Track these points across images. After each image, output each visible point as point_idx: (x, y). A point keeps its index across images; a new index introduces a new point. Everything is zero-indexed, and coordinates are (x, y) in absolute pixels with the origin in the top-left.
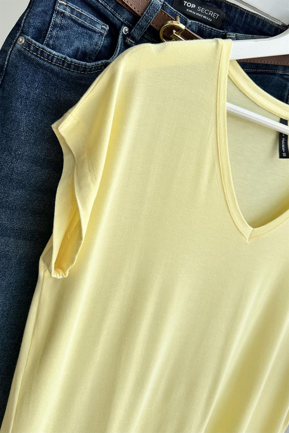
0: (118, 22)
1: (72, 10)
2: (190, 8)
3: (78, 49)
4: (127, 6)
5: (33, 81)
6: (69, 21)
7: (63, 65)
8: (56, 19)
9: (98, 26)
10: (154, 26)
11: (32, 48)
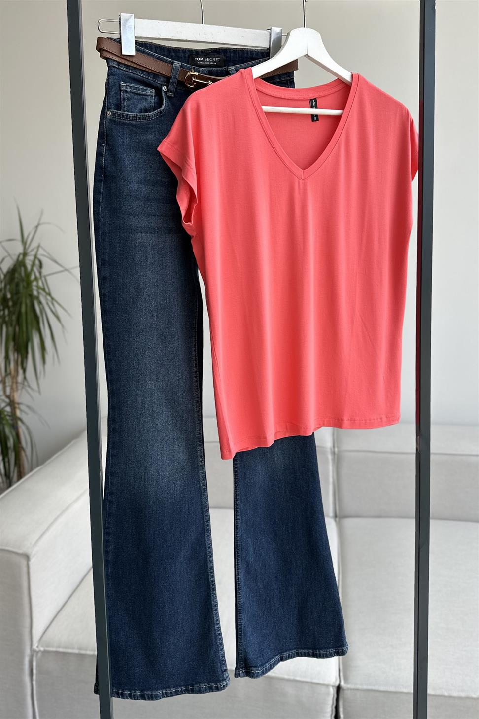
0: (158, 85)
1: (131, 87)
2: (200, 61)
3: (141, 107)
4: (160, 73)
5: (124, 134)
6: (131, 94)
7: (136, 119)
8: (123, 95)
9: (147, 91)
10: (180, 79)
11: (117, 116)
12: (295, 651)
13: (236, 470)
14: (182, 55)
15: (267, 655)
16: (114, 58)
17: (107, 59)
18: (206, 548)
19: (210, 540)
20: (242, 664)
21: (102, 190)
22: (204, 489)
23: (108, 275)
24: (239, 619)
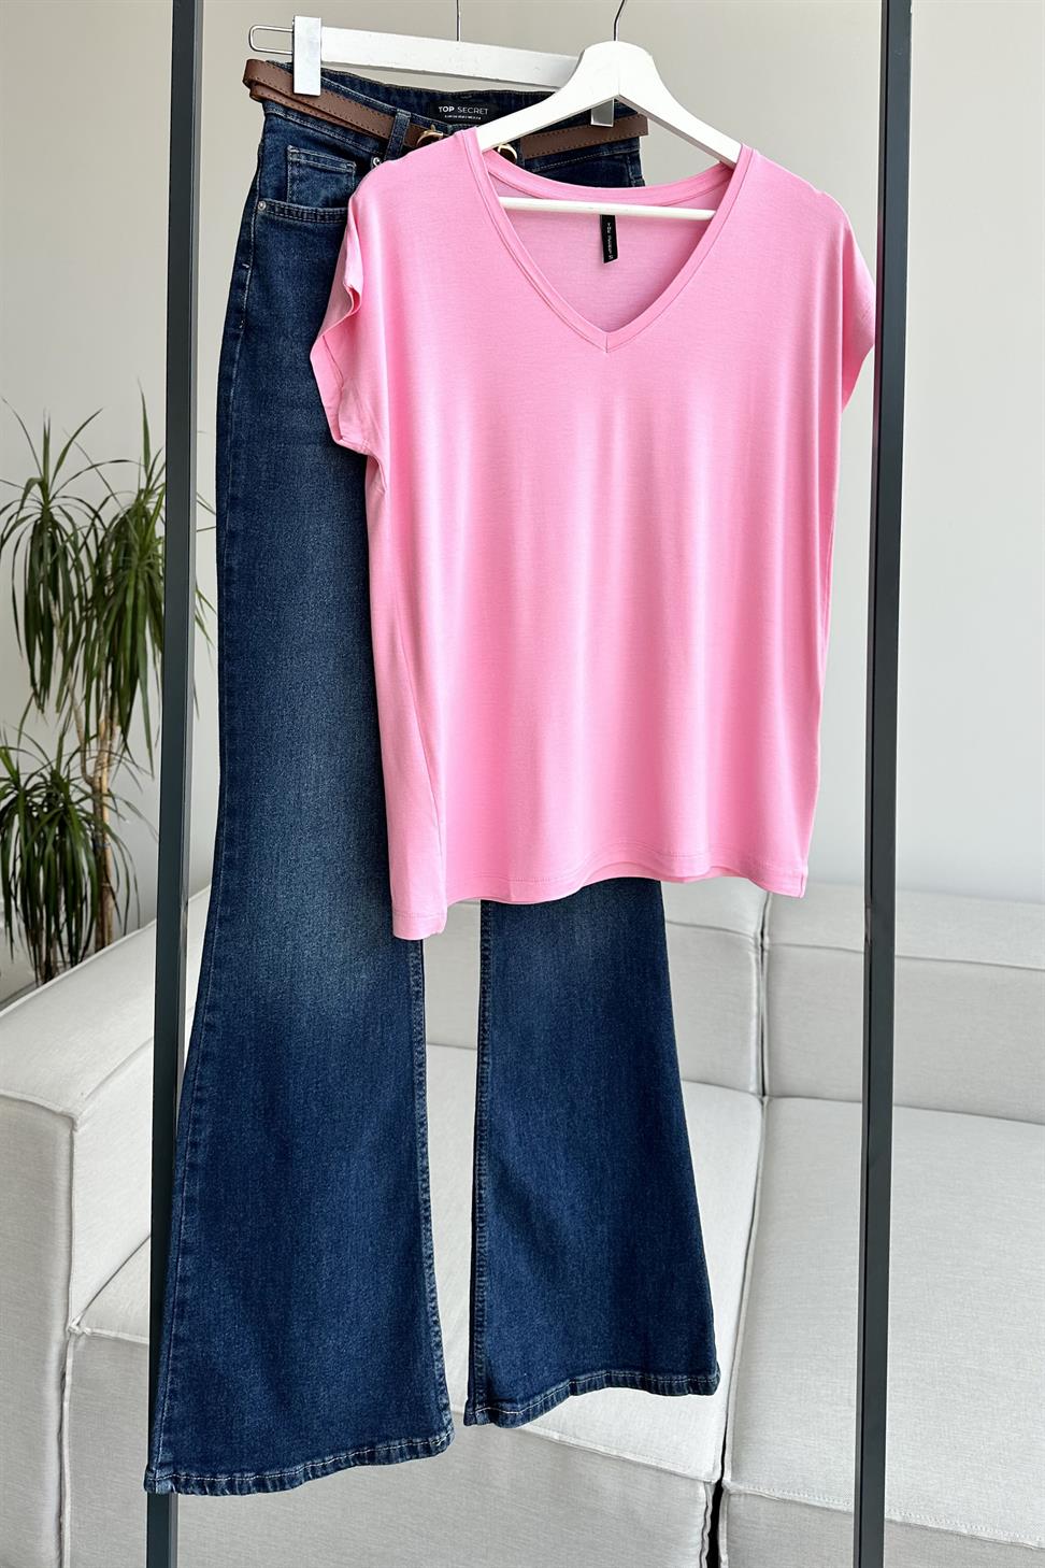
0: (364, 155)
1: (307, 156)
2: (448, 113)
3: (327, 198)
4: (368, 132)
5: (288, 248)
6: (308, 169)
7: (316, 219)
8: (293, 171)
9: (342, 166)
10: (408, 145)
11: (277, 210)
12: (604, 1372)
13: (487, 953)
14: (414, 100)
15: (540, 1377)
16: (278, 99)
17: (262, 100)
18: (415, 1125)
19: (424, 1106)
20: (481, 1394)
21: (237, 356)
22: (418, 992)
23: (240, 527)
24: (479, 1287)
